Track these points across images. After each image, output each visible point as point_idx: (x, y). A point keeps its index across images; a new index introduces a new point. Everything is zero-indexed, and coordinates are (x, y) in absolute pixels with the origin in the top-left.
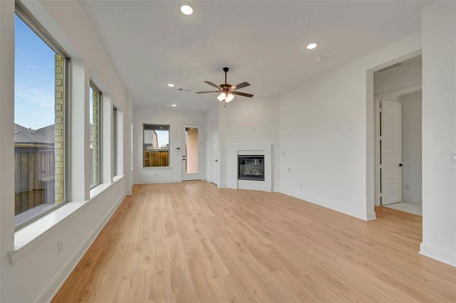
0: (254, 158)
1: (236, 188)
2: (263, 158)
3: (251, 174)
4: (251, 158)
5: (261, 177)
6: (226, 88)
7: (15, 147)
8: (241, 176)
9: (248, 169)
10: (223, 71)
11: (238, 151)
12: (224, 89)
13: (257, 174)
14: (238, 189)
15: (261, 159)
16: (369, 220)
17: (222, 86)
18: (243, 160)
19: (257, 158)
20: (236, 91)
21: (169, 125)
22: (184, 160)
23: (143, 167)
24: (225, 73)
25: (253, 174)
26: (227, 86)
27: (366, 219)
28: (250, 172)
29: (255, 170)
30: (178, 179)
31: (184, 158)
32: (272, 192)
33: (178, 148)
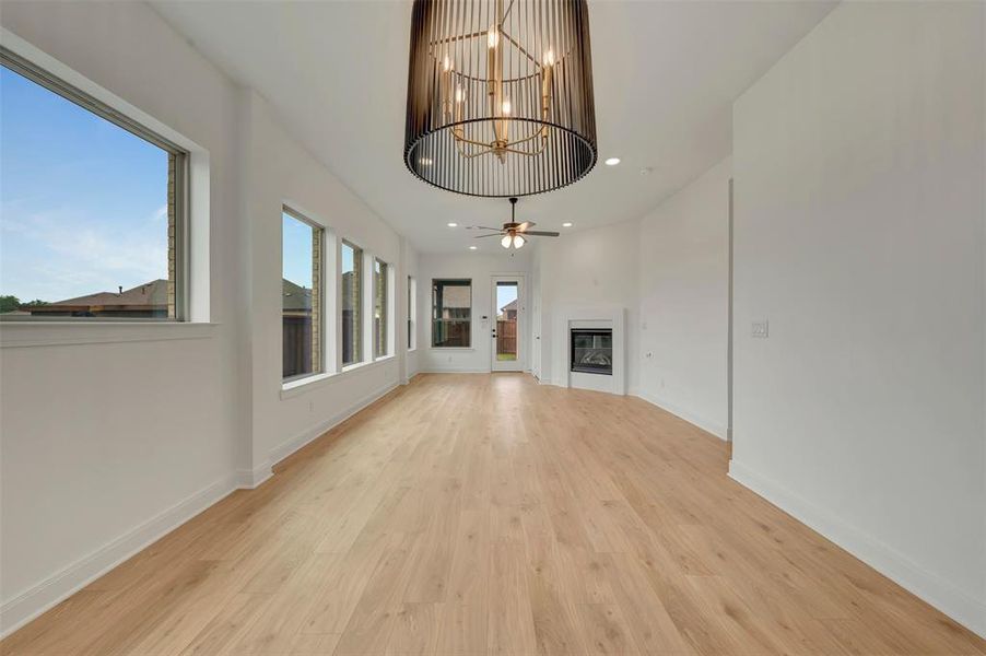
0: (593, 334)
1: (567, 387)
2: (610, 334)
3: (592, 362)
4: (591, 333)
5: (606, 369)
6: (511, 228)
7: (285, 318)
8: (576, 364)
9: (589, 354)
11: (570, 321)
12: (509, 230)
13: (603, 363)
14: (569, 388)
15: (606, 335)
17: (506, 226)
18: (579, 338)
19: (597, 334)
20: (529, 230)
21: (470, 279)
22: (494, 336)
23: (432, 347)
24: (511, 205)
25: (596, 362)
26: (514, 225)
28: (592, 359)
29: (600, 356)
30: (485, 369)
31: (495, 333)
32: (626, 396)
33: (485, 317)
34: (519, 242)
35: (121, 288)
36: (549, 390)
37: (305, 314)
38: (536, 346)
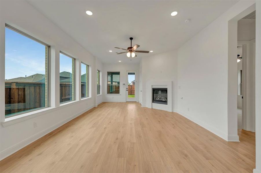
0: (160, 90)
1: (151, 108)
2: (167, 90)
3: (160, 100)
4: (158, 90)
5: (165, 102)
6: (130, 49)
8: (154, 100)
9: (159, 97)
10: (130, 39)
11: (152, 86)
12: (130, 50)
13: (164, 100)
14: (152, 108)
15: (165, 91)
16: (229, 141)
17: (129, 48)
18: (155, 91)
20: (137, 50)
21: (120, 72)
22: (127, 90)
23: (107, 93)
24: (131, 41)
25: (162, 100)
27: (227, 140)
28: (160, 99)
29: (163, 97)
30: (124, 101)
31: (127, 89)
32: (172, 112)
33: (124, 84)
34: (133, 55)
35: (26, 76)
36: (145, 109)
37: (70, 83)
38: (141, 94)
